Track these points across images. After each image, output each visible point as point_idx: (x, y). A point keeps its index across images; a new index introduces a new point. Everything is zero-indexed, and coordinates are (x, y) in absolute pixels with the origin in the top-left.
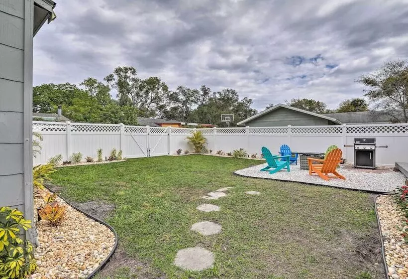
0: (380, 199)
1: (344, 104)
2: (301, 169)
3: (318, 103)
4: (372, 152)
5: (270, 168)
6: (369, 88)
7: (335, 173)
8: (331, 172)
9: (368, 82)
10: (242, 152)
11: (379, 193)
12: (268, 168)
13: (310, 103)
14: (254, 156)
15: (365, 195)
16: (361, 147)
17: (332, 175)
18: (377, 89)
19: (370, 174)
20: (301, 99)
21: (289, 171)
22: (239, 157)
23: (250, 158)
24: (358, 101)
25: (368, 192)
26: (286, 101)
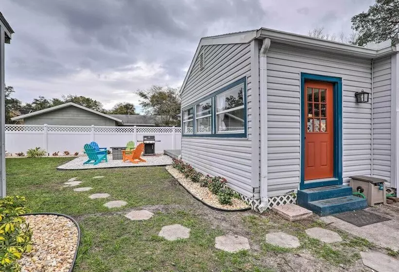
0: (167, 168)
1: (118, 106)
2: (113, 159)
3: (95, 102)
4: (153, 144)
5: (90, 161)
6: (143, 100)
7: (140, 159)
8: (136, 158)
9: (143, 95)
10: (40, 151)
11: (165, 165)
12: (89, 161)
13: (88, 101)
14: (56, 154)
15: (159, 167)
16: (148, 142)
17: (137, 160)
18: (147, 101)
19: (154, 157)
20: (78, 96)
21: (107, 161)
22: (36, 156)
23: (51, 156)
24: (130, 105)
25: (161, 166)
26: (63, 97)
